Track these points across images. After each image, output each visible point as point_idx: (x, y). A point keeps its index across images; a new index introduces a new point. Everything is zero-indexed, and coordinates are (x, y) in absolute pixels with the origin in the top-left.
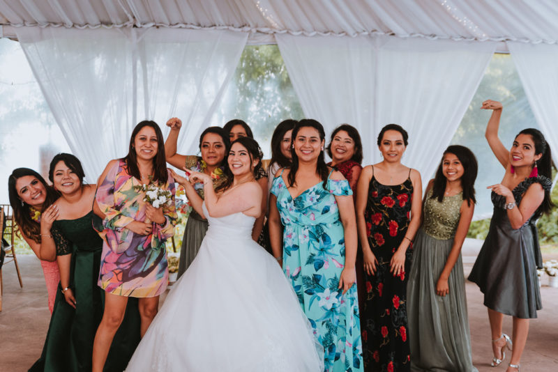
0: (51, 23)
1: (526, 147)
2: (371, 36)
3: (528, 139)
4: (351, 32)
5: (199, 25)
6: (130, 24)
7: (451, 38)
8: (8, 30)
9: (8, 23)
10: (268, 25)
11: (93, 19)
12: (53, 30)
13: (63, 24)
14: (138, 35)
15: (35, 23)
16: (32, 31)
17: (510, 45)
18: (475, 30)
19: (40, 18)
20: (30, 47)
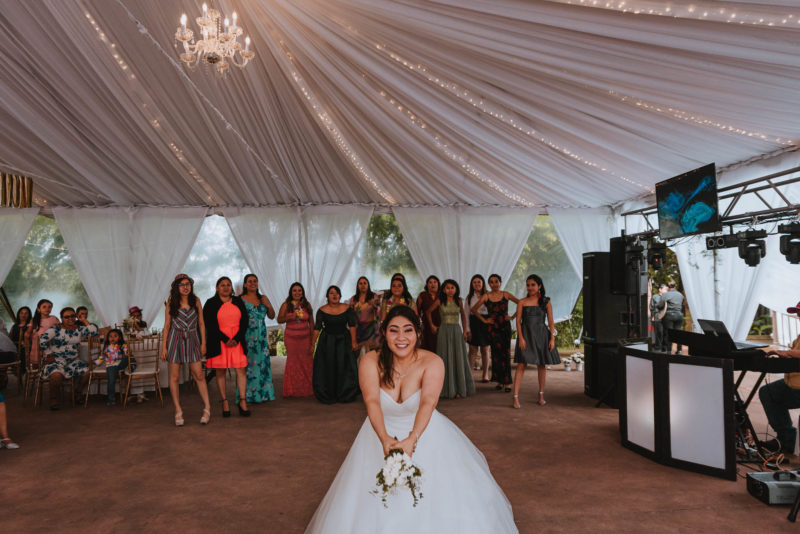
0: (245, 205)
1: (533, 285)
2: (455, 207)
3: (532, 282)
4: (441, 204)
5: (341, 203)
6: (296, 204)
7: (508, 206)
8: (219, 210)
9: (218, 205)
10: (386, 202)
11: (272, 201)
12: (246, 209)
13: (253, 205)
14: (302, 210)
15: (235, 205)
16: (232, 209)
17: (549, 209)
18: (523, 202)
19: (239, 202)
20: (231, 220)
